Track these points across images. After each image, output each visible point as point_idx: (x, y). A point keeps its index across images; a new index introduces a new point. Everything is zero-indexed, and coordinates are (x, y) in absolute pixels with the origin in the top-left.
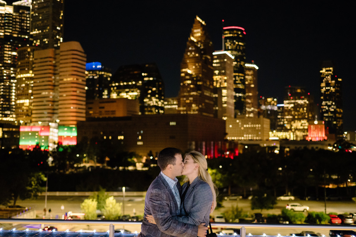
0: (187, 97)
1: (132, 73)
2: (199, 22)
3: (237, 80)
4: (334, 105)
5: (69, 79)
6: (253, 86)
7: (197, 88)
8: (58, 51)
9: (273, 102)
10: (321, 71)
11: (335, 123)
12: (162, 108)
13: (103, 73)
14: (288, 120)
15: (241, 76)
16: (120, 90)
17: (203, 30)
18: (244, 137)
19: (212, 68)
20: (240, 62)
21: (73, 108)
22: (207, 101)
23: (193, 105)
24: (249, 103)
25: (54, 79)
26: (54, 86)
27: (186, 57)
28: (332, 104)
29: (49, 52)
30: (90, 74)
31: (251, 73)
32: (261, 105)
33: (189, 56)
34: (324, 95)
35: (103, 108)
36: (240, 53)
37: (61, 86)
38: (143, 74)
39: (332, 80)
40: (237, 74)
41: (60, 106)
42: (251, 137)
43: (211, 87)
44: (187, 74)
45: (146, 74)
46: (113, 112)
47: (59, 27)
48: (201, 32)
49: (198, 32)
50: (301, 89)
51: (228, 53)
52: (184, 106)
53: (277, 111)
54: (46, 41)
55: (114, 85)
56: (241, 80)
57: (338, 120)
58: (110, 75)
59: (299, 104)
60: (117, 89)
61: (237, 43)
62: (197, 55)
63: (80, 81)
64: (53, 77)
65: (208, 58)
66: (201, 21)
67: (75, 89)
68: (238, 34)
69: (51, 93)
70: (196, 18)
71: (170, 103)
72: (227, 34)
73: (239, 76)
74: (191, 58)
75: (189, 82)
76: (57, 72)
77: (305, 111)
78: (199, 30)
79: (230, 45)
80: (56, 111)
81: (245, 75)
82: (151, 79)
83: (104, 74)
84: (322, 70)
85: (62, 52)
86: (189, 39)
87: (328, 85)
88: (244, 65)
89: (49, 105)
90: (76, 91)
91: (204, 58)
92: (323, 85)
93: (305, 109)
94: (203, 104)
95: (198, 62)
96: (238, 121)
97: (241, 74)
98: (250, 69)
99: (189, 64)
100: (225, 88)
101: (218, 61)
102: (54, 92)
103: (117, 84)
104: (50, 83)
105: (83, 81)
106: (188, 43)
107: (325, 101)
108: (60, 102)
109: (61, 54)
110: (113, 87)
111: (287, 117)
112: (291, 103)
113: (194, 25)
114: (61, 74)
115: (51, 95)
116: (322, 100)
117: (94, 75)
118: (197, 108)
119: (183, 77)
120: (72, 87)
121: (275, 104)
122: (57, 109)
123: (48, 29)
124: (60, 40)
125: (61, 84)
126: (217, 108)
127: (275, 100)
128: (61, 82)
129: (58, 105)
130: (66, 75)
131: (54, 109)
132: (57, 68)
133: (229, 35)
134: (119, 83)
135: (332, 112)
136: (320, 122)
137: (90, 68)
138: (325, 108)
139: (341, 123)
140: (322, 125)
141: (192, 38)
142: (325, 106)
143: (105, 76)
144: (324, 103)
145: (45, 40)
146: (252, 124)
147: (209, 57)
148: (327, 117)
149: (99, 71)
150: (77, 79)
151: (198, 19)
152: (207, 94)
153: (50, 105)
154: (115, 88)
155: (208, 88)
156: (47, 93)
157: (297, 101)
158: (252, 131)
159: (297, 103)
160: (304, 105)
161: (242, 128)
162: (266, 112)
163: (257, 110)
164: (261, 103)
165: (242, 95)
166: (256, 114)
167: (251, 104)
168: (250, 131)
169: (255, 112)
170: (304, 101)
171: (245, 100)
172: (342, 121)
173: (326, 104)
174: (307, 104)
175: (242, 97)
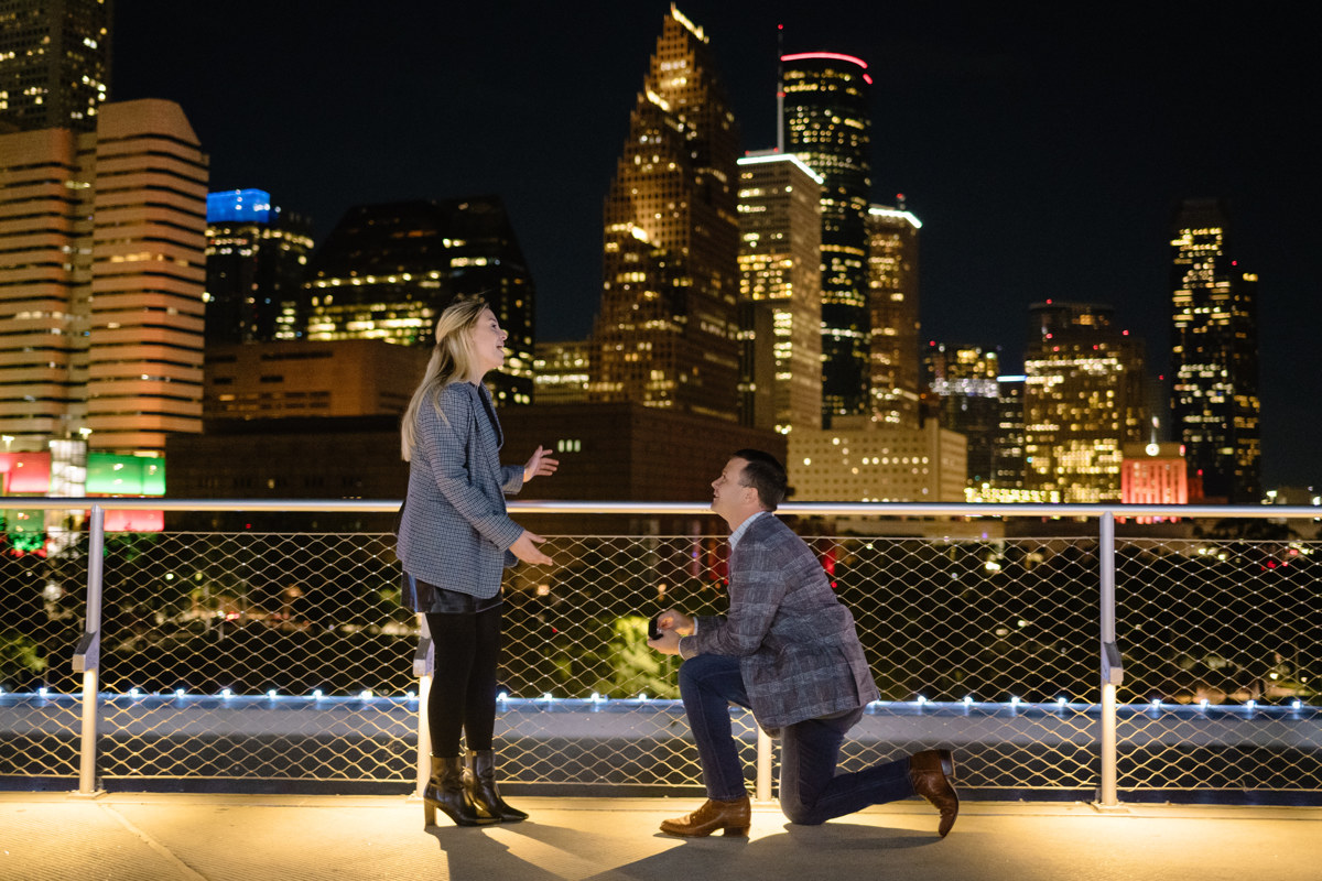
0: (630, 340)
1: (399, 235)
2: (683, 28)
3: (836, 274)
4: (1226, 381)
5: (132, 258)
6: (898, 297)
7: (673, 302)
8: (87, 140)
9: (981, 365)
10: (1175, 243)
11: (1228, 451)
12: (525, 385)
13: (278, 234)
14: (1042, 439)
15: (853, 257)
16: (352, 309)
17: (695, 65)
19: (731, 220)
20: (847, 198)
21: (152, 379)
22: (710, 357)
23: (654, 374)
24: (884, 369)
25: (71, 258)
26: (72, 284)
27: (628, 172)
28: (1217, 373)
29: (50, 143)
30: (223, 236)
31: (892, 243)
32: (932, 377)
33: (637, 168)
34: (1188, 338)
35: (278, 379)
36: (848, 163)
37: (99, 285)
38: (447, 242)
39: (1218, 278)
40: (836, 248)
41: (95, 371)
43: (730, 299)
44: (629, 243)
45: (457, 243)
46: (322, 397)
47: (91, 38)
48: (689, 71)
49: (676, 73)
50: (1094, 313)
51: (800, 161)
52: (614, 379)
53: (994, 400)
54: (37, 95)
55: (322, 284)
56: (851, 272)
57: (1242, 441)
58: (310, 243)
59: (1086, 372)
60: (334, 303)
61: (836, 120)
62: (672, 166)
63: (181, 264)
64: (66, 249)
65: (716, 180)
66: (689, 25)
67: (159, 300)
68: (842, 85)
69: (57, 315)
70: (669, 13)
71: (557, 364)
72: (795, 82)
73: (843, 257)
74: (649, 177)
75: (638, 277)
76: (81, 227)
77: (1110, 404)
78: (682, 64)
79: (809, 127)
80: (75, 392)
81: (869, 251)
82: (481, 262)
83: (282, 240)
84: (1179, 237)
85: (103, 141)
86: (641, 99)
87: (1201, 296)
88: (865, 209)
89: (48, 365)
90: (163, 309)
91: (698, 181)
92: (1183, 296)
93: (1110, 394)
94: (695, 371)
95: (675, 197)
96: (836, 441)
97: (849, 250)
98: (887, 228)
99: (639, 203)
100: (784, 304)
101: (756, 192)
102: (70, 312)
103: (336, 282)
104: (52, 273)
105: (192, 264)
106: (634, 116)
107: (1189, 363)
108: (95, 354)
109: (102, 150)
110: (322, 293)
111: (1038, 428)
112: (1053, 371)
113: (661, 43)
114: (99, 234)
115: (56, 323)
116: (1177, 362)
117: (239, 242)
118: (670, 384)
119: (612, 255)
120: (146, 291)
121: (990, 373)
122: (83, 384)
123: (44, 47)
124: (95, 93)
125: (97, 277)
126: (753, 387)
127: (990, 356)
128: (97, 268)
129: (85, 367)
130: (123, 240)
131: (68, 384)
132: (82, 210)
133: (802, 87)
134: (345, 276)
135: (1216, 408)
136: (1170, 447)
137: (222, 213)
138: (1191, 393)
139: (1252, 452)
140: (1175, 462)
141: (652, 97)
142: (1190, 381)
143: (286, 248)
144: (1185, 371)
145: (34, 91)
146: (894, 452)
147: (722, 177)
148: (1195, 427)
149: (262, 228)
150: (169, 259)
151: (678, 16)
152: (712, 326)
153: (52, 365)
154: (329, 299)
155: (714, 305)
156: (38, 315)
157: (1077, 362)
158: (895, 481)
159: (1076, 368)
160: (1104, 378)
161: (855, 471)
162: (951, 403)
163: (914, 397)
164: (931, 369)
165: (855, 335)
166: (909, 412)
167: (891, 374)
168: (885, 481)
169: (907, 407)
170: (1105, 361)
171: (868, 354)
172: (1256, 447)
173: (1196, 374)
174: (1119, 375)
175: (857, 343)
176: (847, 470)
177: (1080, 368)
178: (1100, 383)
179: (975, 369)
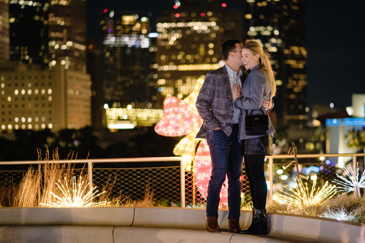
4: (276, 37)
9: (138, 25)
11: (279, 83)
14: (168, 75)
18: (14, 124)
24: (60, 28)
28: (272, 32)
34: (253, 9)
42: (33, 123)
53: (147, 50)
57: (296, 76)
59: (195, 31)
77: (211, 52)
93: (211, 46)
107: (255, 25)
111: (166, 68)
112: (176, 29)
116: (248, 24)
121: (144, 31)
127: (144, 19)
139: (302, 83)
142: (256, 37)
144: (253, 31)
157: (190, 24)
158: (37, 106)
159: (189, 28)
160: (207, 35)
161: (9, 99)
162: (119, 51)
163: (82, 48)
164: (105, 28)
165: (35, 4)
166: (78, 58)
167: (65, 31)
168: (30, 106)
169: (77, 54)
170: (208, 24)
171: (47, 18)
172: (305, 80)
173: (259, 33)
174: (217, 32)
175: (38, 10)
176: (4, 99)
177: (191, 29)
178: (205, 39)
179: (134, 29)
